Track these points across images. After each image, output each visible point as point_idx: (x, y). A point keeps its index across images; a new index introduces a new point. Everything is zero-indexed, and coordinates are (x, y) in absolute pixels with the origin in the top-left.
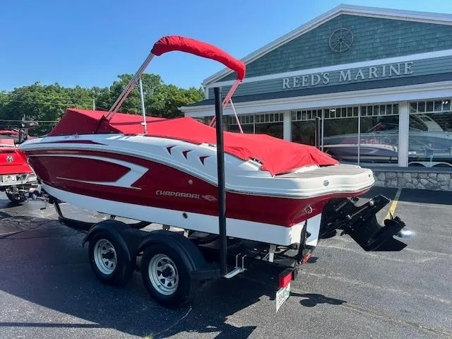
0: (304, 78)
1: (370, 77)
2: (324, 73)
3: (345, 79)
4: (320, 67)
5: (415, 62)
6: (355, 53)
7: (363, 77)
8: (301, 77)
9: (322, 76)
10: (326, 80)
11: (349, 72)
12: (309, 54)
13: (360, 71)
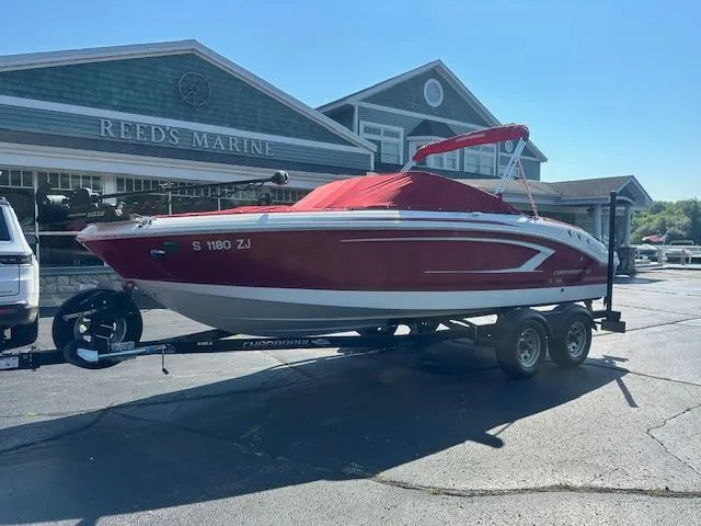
0: (138, 128)
1: (231, 149)
2: (171, 128)
3: (200, 144)
4: (164, 117)
5: (277, 144)
6: (211, 112)
7: (223, 148)
8: (134, 124)
9: (167, 133)
10: (174, 140)
11: (204, 136)
12: (145, 92)
13: (219, 139)
